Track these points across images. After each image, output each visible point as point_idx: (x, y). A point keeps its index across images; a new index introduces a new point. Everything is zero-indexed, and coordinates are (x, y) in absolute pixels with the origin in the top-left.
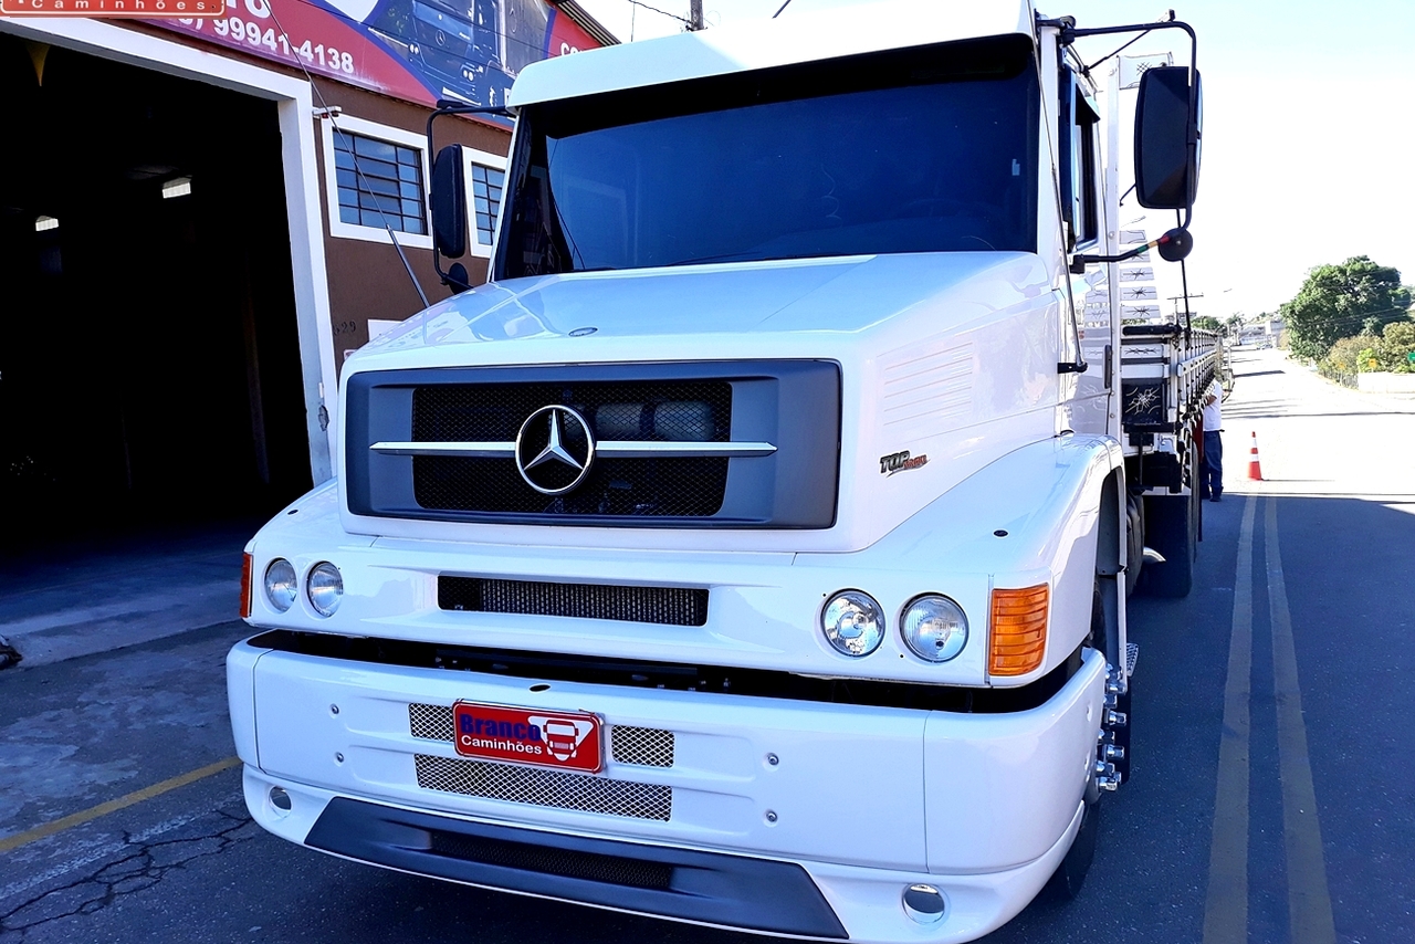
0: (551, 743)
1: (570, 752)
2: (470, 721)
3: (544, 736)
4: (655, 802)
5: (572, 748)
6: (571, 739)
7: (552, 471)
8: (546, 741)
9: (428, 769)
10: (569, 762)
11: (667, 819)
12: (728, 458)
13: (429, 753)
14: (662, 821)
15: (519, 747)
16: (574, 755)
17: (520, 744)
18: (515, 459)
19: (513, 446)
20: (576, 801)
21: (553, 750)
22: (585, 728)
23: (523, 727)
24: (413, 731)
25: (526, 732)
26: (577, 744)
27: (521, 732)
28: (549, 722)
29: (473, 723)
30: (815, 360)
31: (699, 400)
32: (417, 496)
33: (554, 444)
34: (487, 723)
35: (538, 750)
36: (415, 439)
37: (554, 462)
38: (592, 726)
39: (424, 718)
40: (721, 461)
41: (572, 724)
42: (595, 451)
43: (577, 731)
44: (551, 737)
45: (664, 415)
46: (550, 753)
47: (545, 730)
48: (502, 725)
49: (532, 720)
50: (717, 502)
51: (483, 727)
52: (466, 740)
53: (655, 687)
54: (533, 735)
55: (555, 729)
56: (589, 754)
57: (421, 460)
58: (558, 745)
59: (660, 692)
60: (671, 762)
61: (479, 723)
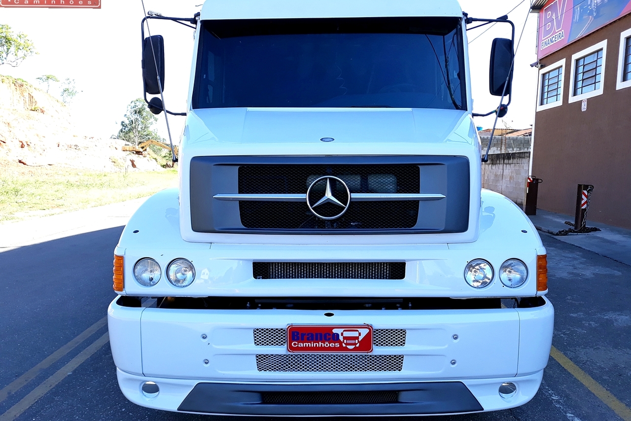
0: (345, 341)
1: (355, 344)
2: (296, 334)
3: (341, 338)
4: (396, 362)
5: (357, 342)
6: (357, 338)
7: (329, 208)
8: (342, 340)
9: (263, 362)
10: (355, 349)
11: (400, 370)
12: (419, 201)
13: (265, 353)
14: (397, 372)
15: (327, 344)
16: (358, 345)
17: (327, 343)
18: (306, 203)
19: (305, 196)
20: (351, 367)
21: (346, 344)
22: (364, 332)
23: (329, 335)
24: (255, 343)
25: (331, 337)
26: (360, 340)
27: (328, 337)
28: (344, 331)
29: (300, 336)
30: (455, 156)
31: (393, 174)
32: (242, 222)
33: (329, 195)
34: (308, 335)
35: (337, 345)
36: (240, 192)
37: (329, 203)
38: (368, 331)
39: (262, 336)
40: (415, 203)
41: (358, 331)
42: (351, 198)
43: (360, 334)
44: (345, 338)
45: (373, 180)
46: (344, 345)
47: (342, 334)
48: (317, 335)
49: (335, 331)
50: (414, 222)
51: (305, 337)
52: (295, 344)
53: (381, 309)
54: (335, 338)
55: (346, 334)
56: (366, 344)
57: (243, 204)
58: (349, 342)
59: (383, 311)
60: (404, 343)
61: (303, 335)
